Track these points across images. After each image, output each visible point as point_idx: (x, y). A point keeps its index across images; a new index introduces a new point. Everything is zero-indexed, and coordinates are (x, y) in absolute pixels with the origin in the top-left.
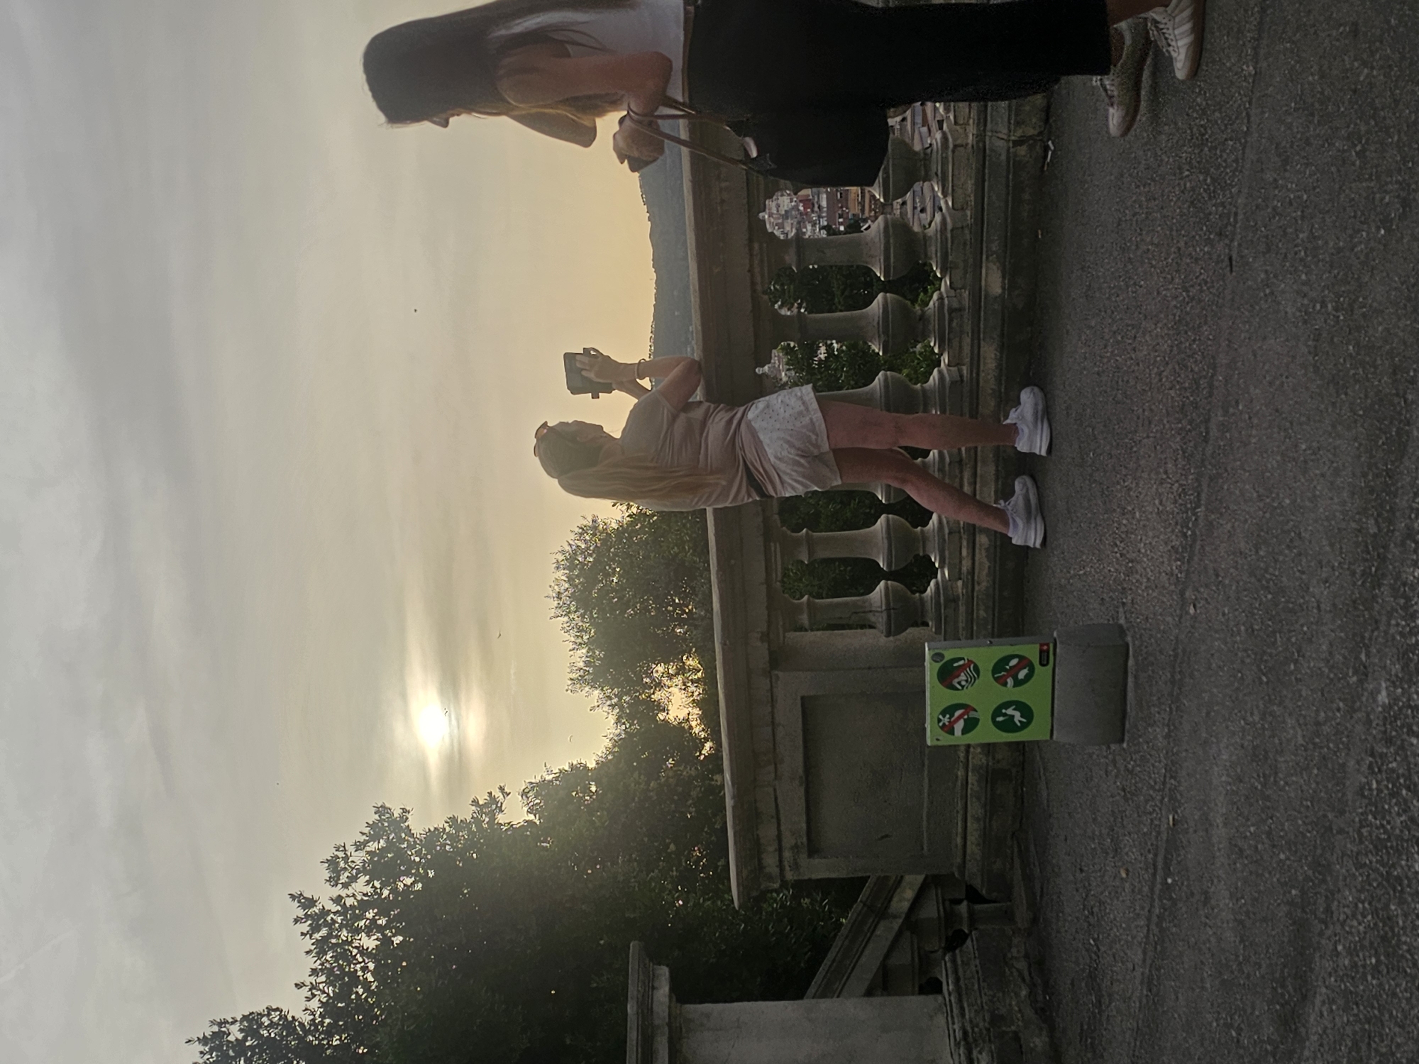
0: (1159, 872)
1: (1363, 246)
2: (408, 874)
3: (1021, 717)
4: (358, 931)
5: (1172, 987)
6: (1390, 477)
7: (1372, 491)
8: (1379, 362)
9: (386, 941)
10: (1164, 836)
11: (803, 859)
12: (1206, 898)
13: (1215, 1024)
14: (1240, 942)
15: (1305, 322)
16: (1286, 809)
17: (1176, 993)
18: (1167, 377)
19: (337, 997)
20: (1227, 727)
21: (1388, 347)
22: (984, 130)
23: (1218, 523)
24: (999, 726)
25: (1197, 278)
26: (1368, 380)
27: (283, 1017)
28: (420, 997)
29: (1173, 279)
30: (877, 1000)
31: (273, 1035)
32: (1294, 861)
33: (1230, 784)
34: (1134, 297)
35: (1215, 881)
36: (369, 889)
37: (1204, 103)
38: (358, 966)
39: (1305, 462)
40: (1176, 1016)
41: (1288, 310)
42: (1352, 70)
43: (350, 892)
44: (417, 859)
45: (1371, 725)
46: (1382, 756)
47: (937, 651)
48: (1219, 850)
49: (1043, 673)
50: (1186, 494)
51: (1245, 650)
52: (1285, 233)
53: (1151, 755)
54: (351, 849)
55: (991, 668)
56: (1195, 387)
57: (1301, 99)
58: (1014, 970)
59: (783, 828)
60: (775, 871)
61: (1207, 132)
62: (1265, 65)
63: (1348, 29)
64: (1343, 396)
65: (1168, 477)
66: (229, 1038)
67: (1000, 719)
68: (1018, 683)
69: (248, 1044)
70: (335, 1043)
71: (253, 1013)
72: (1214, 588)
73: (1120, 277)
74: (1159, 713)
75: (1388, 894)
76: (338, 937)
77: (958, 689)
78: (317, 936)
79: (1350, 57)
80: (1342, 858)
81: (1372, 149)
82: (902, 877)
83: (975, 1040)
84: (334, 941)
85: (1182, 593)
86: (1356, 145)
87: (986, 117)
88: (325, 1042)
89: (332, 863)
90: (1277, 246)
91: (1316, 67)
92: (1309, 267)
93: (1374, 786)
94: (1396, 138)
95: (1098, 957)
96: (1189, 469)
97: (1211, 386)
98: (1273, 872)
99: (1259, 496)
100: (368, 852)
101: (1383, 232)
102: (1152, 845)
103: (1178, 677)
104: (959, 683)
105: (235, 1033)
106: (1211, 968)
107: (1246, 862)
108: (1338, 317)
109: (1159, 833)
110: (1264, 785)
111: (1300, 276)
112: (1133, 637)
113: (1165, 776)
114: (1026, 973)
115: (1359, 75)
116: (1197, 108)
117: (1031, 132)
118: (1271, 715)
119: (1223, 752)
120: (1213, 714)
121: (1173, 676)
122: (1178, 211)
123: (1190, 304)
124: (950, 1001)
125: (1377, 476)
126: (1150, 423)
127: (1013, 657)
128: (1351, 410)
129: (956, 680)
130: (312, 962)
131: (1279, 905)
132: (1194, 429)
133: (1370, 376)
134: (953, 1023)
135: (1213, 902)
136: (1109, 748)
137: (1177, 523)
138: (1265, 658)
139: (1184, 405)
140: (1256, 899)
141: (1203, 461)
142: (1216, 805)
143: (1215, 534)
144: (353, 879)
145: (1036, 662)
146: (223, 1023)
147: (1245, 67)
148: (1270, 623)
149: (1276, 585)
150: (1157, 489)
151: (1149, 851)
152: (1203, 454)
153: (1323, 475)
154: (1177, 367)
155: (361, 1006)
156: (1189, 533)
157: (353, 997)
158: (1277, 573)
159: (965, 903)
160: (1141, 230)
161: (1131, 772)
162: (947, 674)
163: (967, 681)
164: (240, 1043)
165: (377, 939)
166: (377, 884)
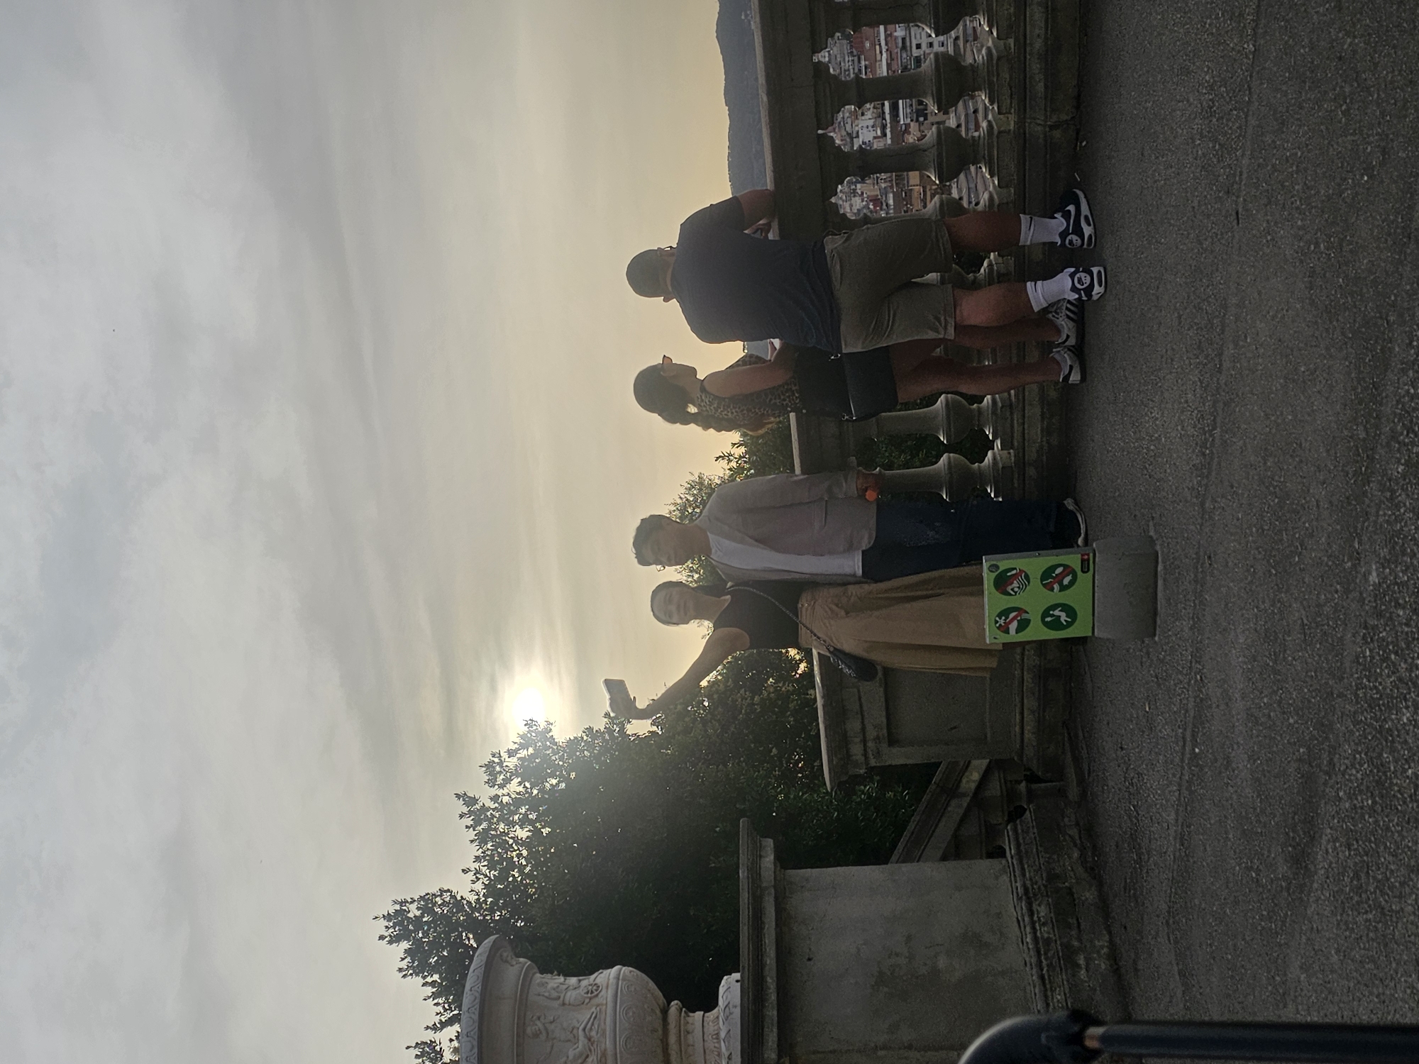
0: (1189, 744)
1: (1349, 192)
2: (553, 776)
3: (1067, 616)
4: (513, 824)
5: (1200, 840)
6: (1376, 389)
7: (1361, 403)
8: (1365, 291)
9: (536, 832)
10: (1192, 713)
11: (884, 746)
12: (1227, 762)
13: (1237, 868)
14: (1257, 797)
15: (1302, 262)
16: (1293, 680)
17: (1204, 846)
18: (1186, 319)
19: (498, 879)
20: (1243, 615)
22: (1025, 118)
23: (1231, 441)
24: (1046, 624)
25: (1209, 232)
26: (1355, 306)
27: (453, 897)
28: (568, 876)
29: (1189, 234)
30: (950, 864)
31: (445, 912)
32: (1302, 724)
33: (1245, 663)
34: (1157, 253)
35: (1235, 747)
36: (521, 789)
37: (1212, 81)
38: (514, 853)
39: (1304, 382)
40: (1204, 863)
41: (1287, 252)
42: (1337, 40)
43: (505, 791)
44: (561, 763)
45: (1364, 603)
46: (1374, 627)
47: (995, 563)
48: (1238, 720)
49: (1084, 579)
50: (1203, 418)
51: (1257, 549)
53: (1179, 646)
54: (504, 756)
55: (1039, 577)
56: (1209, 326)
57: (1294, 69)
58: (1067, 837)
59: (866, 722)
60: (860, 758)
61: (1214, 105)
62: (1262, 42)
64: (1335, 323)
65: (1189, 406)
66: (409, 915)
67: (1049, 619)
68: (1063, 588)
69: (424, 920)
70: (498, 918)
71: (428, 894)
72: (1230, 497)
73: (1144, 237)
74: (1185, 609)
75: (1381, 744)
76: (496, 829)
77: (1011, 595)
78: (480, 828)
79: (1335, 29)
80: (1342, 717)
82: (969, 762)
83: (1035, 895)
84: (492, 833)
85: (1202, 504)
87: (1025, 107)
88: (488, 918)
89: (489, 767)
90: (1277, 198)
92: (1304, 214)
93: (1368, 653)
94: (1376, 96)
95: (1138, 821)
96: (1206, 397)
97: (1223, 324)
98: (1284, 735)
99: (1266, 415)
100: (519, 759)
101: (1366, 178)
102: (1181, 721)
103: (1200, 576)
104: (1012, 590)
105: (414, 911)
106: (1233, 821)
107: (1261, 728)
108: (1330, 255)
109: (1187, 711)
110: (1275, 662)
111: (1296, 223)
112: (1161, 545)
113: (1191, 662)
114: (1077, 837)
116: (1206, 84)
117: (1064, 117)
118: (1279, 601)
119: (1240, 636)
120: (1230, 605)
121: (1196, 576)
123: (1204, 255)
124: (1012, 863)
125: (1365, 388)
126: (1172, 360)
127: (1060, 565)
128: (1342, 334)
129: (1010, 587)
130: (475, 850)
131: (1289, 762)
132: (1210, 362)
133: (1357, 303)
134: (1016, 882)
135: (1234, 765)
136: (1143, 642)
137: (1197, 444)
138: (1274, 553)
139: (1200, 342)
140: (1271, 760)
141: (1218, 389)
142: (1235, 682)
143: (1230, 451)
144: (507, 781)
145: (1078, 570)
146: (402, 903)
147: (1246, 46)
148: (1277, 523)
149: (1281, 490)
150: (1179, 417)
151: (1179, 727)
152: (1218, 384)
154: (1194, 311)
155: (516, 886)
156: (1208, 451)
157: (511, 879)
158: (1282, 479)
159: (1024, 782)
160: (1161, 195)
161: (1162, 661)
162: (1002, 583)
163: (1019, 587)
164: (418, 919)
165: (528, 831)
166: (528, 785)
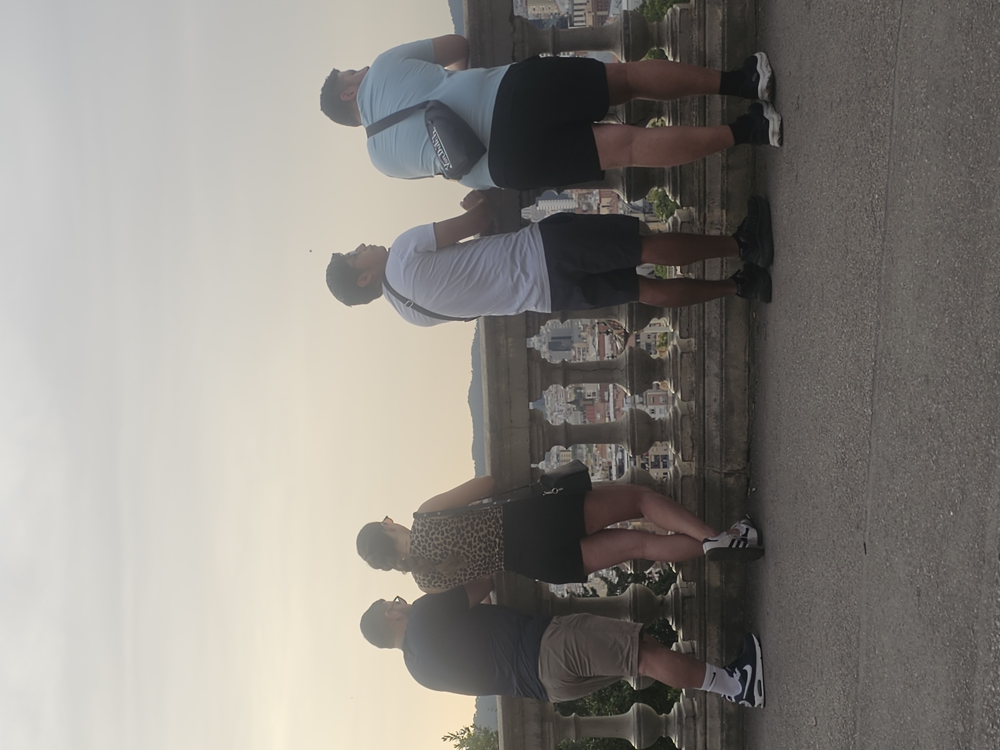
1: (941, 525)
6: (968, 689)
7: (958, 701)
8: (956, 606)
15: (911, 583)
18: (831, 637)
21: (960, 594)
22: (704, 465)
23: (868, 743)
25: (845, 561)
26: (950, 619)
29: (831, 563)
34: (808, 581)
37: (843, 438)
39: (918, 686)
41: (901, 576)
42: (927, 405)
50: (846, 724)
52: (895, 521)
56: (848, 641)
57: (899, 429)
62: (877, 407)
63: (923, 379)
64: (937, 634)
65: (836, 713)
73: (799, 567)
79: (925, 397)
81: (942, 457)
86: (932, 456)
87: (704, 457)
90: (892, 532)
91: (907, 406)
94: (955, 449)
97: (858, 639)
101: (952, 514)
108: (930, 576)
111: (906, 551)
115: (931, 410)
116: (839, 441)
117: (737, 467)
122: (832, 514)
123: (842, 581)
125: (961, 689)
128: (943, 643)
132: (850, 673)
133: (951, 616)
139: (842, 656)
141: (856, 697)
147: (866, 410)
152: (856, 692)
153: (929, 694)
154: (837, 628)
160: (810, 531)
